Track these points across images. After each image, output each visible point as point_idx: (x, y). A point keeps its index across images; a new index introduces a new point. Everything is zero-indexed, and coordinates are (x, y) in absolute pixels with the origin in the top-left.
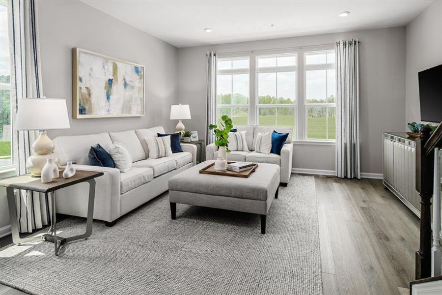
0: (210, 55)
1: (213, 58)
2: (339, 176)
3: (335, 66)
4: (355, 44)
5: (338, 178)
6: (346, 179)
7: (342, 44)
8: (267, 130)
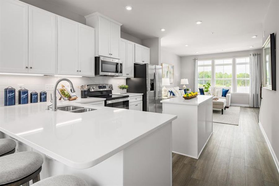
0: (195, 59)
1: (196, 61)
2: (251, 106)
3: (249, 63)
4: (258, 55)
5: (250, 107)
6: (254, 107)
7: (252, 55)
8: (220, 88)
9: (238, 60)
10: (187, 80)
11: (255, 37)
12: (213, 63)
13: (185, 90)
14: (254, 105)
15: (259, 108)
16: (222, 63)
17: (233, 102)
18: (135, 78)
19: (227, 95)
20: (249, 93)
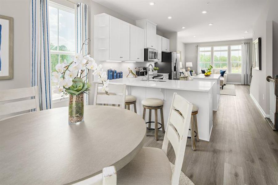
0: (197, 46)
1: (198, 47)
3: (241, 50)
4: (248, 43)
5: (242, 85)
6: (244, 85)
7: (243, 43)
8: (219, 70)
9: (233, 47)
10: (191, 63)
11: (247, 32)
12: (212, 49)
13: (190, 71)
14: (245, 83)
15: (250, 85)
16: (220, 49)
17: (229, 81)
18: (162, 63)
19: (224, 75)
20: (241, 73)
